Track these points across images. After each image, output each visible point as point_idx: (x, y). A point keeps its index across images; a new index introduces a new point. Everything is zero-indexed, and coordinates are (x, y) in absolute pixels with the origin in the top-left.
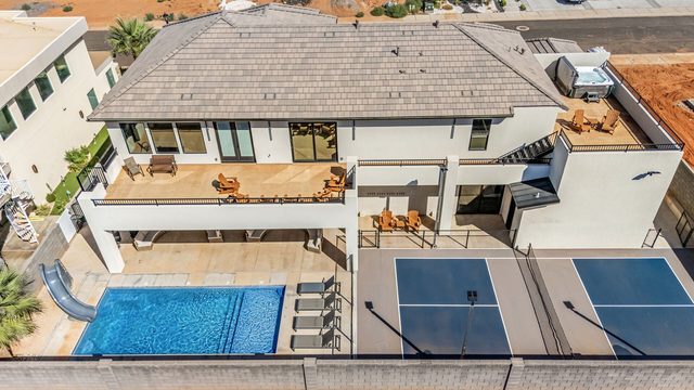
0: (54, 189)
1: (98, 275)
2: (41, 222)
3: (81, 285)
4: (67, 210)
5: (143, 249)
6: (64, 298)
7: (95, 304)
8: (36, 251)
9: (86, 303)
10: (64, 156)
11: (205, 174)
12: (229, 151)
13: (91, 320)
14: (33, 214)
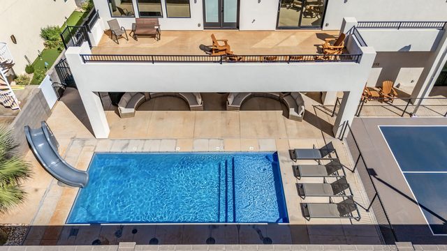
0: (32, 61)
1: (84, 140)
2: (21, 91)
3: (68, 149)
4: (48, 77)
5: (126, 115)
6: (53, 163)
7: (85, 169)
8: (17, 117)
9: (76, 167)
10: (40, 32)
11: (190, 39)
12: (213, 18)
13: (83, 186)
14: (13, 83)
